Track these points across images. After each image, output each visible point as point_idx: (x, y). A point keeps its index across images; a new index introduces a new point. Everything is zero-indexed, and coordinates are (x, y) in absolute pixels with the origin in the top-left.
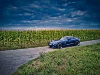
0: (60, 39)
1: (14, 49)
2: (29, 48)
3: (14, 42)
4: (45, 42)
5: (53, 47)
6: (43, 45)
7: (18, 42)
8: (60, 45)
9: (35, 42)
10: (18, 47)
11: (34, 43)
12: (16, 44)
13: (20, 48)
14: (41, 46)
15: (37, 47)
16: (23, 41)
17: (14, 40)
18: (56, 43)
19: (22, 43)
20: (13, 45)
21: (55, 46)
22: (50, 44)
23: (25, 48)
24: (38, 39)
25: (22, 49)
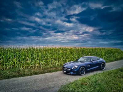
0: (78, 60)
1: (7, 78)
2: (31, 74)
3: (6, 65)
4: (54, 65)
5: (72, 73)
6: (51, 69)
7: (12, 65)
8: (82, 70)
9: (39, 65)
10: (14, 74)
11: (38, 67)
12: (9, 68)
13: (16, 76)
14: (50, 72)
15: (44, 73)
16: (21, 64)
17: (6, 62)
18: (77, 67)
19: (19, 67)
20: (5, 71)
21: (76, 71)
22: (67, 68)
23: (24, 75)
24: (44, 61)
25: (20, 78)
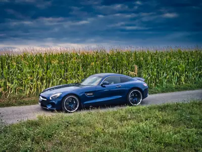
5: (49, 107)
8: (70, 103)
18: (59, 95)
